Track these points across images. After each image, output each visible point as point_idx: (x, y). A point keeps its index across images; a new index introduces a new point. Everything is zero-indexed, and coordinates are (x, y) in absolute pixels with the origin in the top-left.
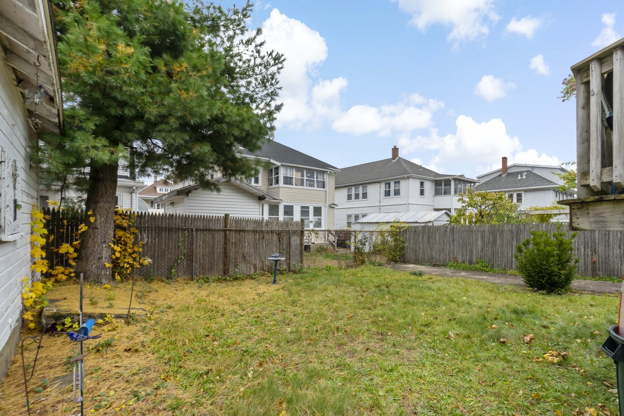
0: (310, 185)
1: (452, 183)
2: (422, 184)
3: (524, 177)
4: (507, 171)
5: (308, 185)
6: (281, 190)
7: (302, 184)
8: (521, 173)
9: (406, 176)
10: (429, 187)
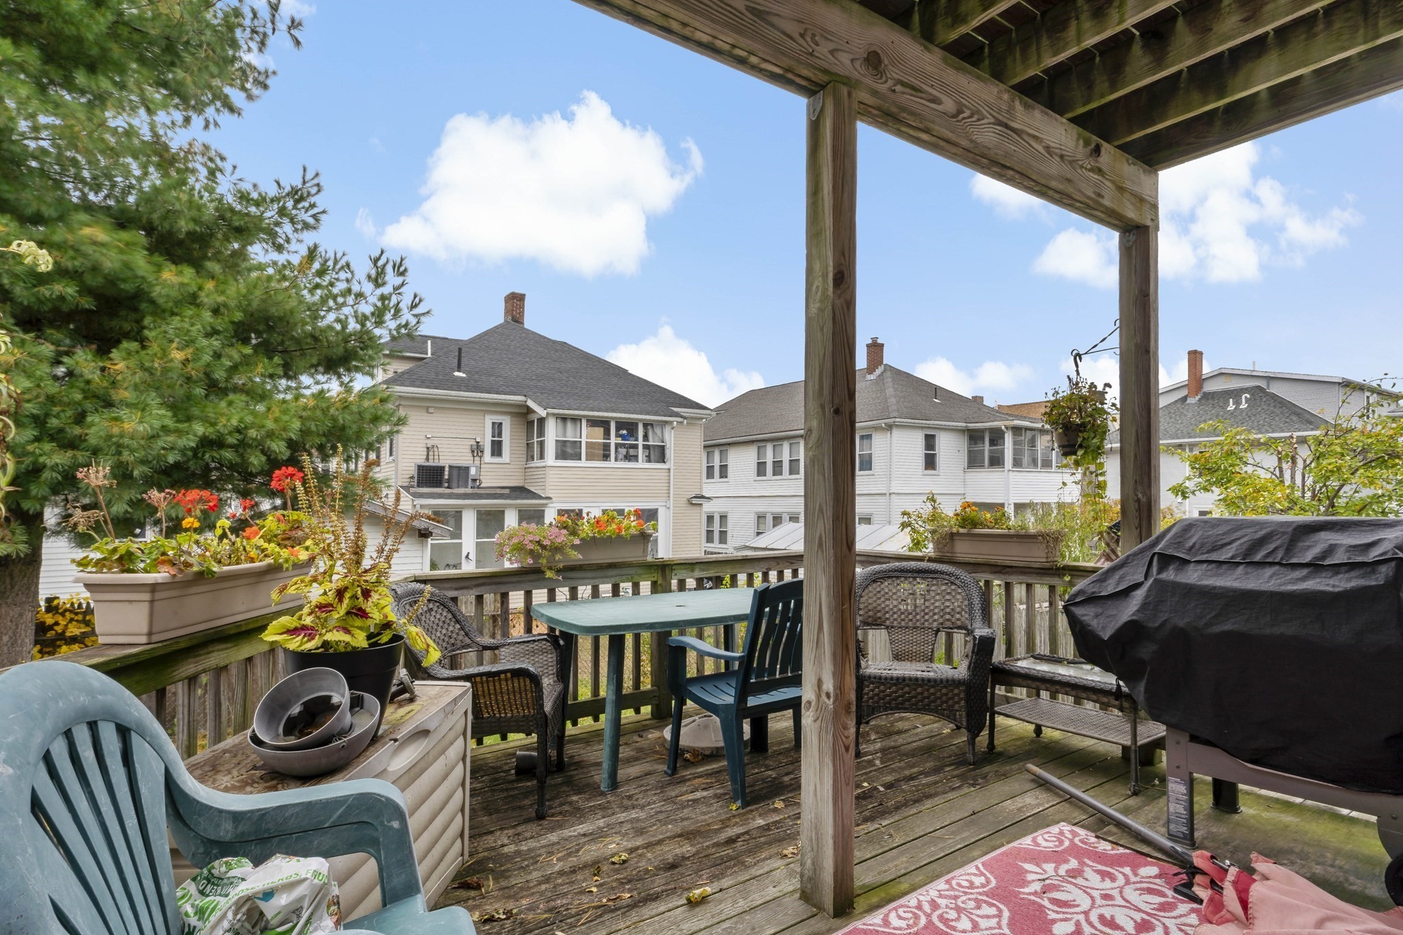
0: (628, 458)
1: (1009, 439)
2: (930, 442)
3: (1244, 406)
4: (1201, 387)
5: (621, 456)
6: (550, 472)
7: (606, 457)
8: (1236, 394)
9: (882, 423)
10: (950, 448)
